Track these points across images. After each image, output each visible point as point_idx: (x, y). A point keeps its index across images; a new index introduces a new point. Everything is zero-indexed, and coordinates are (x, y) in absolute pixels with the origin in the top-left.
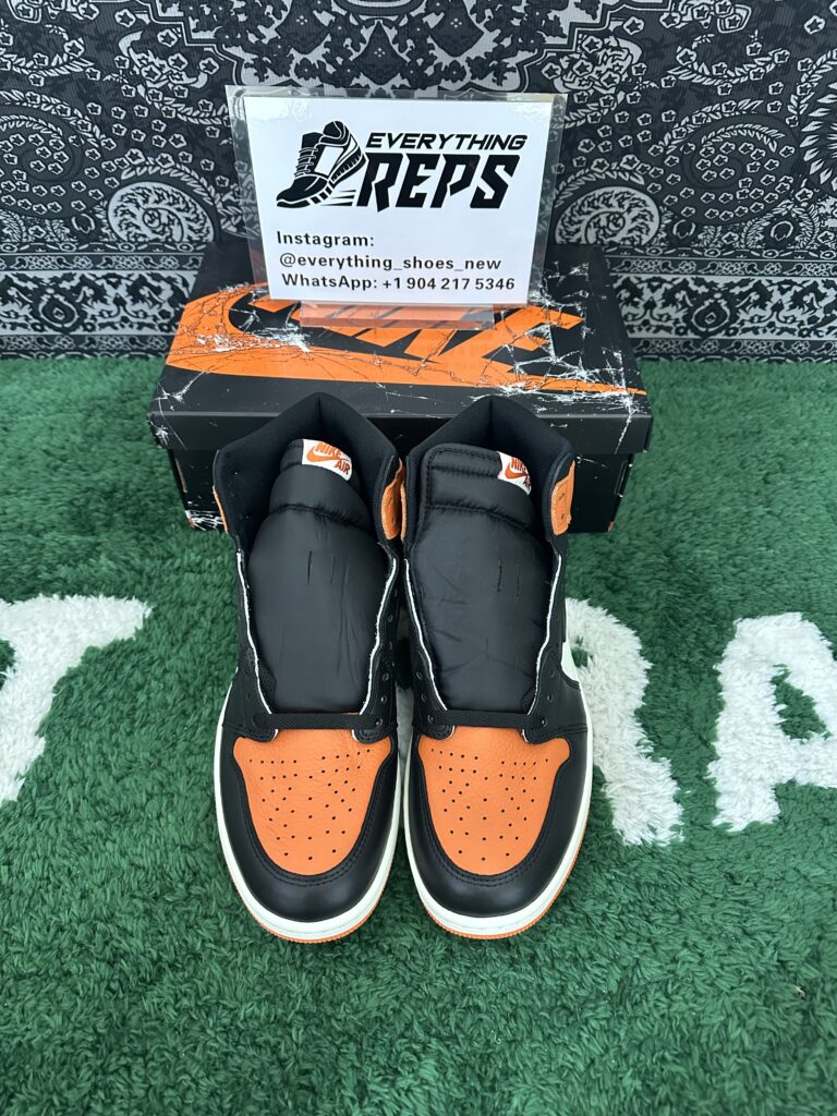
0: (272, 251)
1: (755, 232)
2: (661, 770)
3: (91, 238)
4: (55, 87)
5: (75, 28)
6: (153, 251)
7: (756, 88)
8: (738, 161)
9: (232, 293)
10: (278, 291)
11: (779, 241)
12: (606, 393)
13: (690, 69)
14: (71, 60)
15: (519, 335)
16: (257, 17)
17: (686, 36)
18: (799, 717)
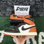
2: (36, 41)
8: (40, 8)
9: (13, 14)
11: (42, 11)
13: (37, 3)
16: (15, 1)
18: (43, 38)
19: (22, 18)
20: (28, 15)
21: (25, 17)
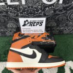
0: (22, 30)
1: (64, 25)
3: (6, 27)
4: (3, 16)
5: (4, 11)
6: (12, 28)
7: (64, 14)
8: (62, 19)
9: (18, 33)
10: (23, 33)
12: (52, 41)
13: (58, 12)
14: (4, 14)
15: (44, 36)
17: (57, 10)
19: (33, 38)
20: (44, 32)
21: (39, 36)
